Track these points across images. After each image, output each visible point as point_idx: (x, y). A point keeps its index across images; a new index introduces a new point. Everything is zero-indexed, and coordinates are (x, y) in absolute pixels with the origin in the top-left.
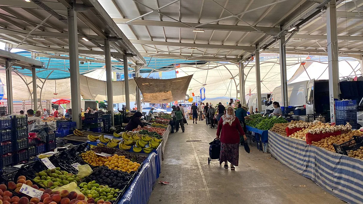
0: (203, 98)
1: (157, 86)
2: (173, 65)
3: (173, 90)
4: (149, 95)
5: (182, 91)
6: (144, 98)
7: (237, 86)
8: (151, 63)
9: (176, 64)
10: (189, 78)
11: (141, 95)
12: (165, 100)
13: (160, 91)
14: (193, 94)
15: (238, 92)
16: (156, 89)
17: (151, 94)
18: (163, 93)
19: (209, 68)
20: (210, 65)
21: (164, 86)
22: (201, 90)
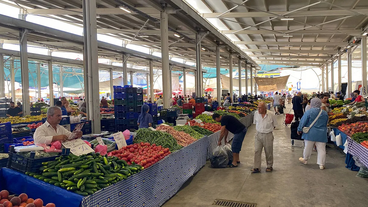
0: (299, 88)
1: (267, 82)
2: (278, 68)
3: (277, 84)
4: (262, 87)
5: (283, 85)
6: (259, 89)
7: (320, 82)
8: (265, 68)
9: (280, 68)
10: (287, 77)
11: (257, 86)
12: (272, 89)
13: (269, 84)
14: (292, 85)
15: (320, 85)
16: (267, 83)
17: (264, 86)
18: (271, 86)
19: (302, 70)
20: (303, 68)
21: (272, 82)
22: (297, 83)
